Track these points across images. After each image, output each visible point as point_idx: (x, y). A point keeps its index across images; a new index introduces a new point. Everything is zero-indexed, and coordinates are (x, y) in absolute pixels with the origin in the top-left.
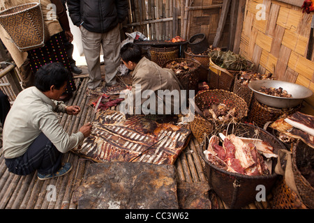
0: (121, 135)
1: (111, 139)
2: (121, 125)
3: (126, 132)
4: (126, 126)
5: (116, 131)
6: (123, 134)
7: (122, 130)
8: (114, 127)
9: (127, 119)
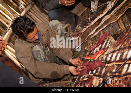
0: (115, 61)
1: (106, 72)
2: (112, 50)
3: (119, 55)
4: (117, 48)
5: (108, 59)
6: (118, 59)
7: (115, 54)
8: (105, 57)
9: (115, 39)
